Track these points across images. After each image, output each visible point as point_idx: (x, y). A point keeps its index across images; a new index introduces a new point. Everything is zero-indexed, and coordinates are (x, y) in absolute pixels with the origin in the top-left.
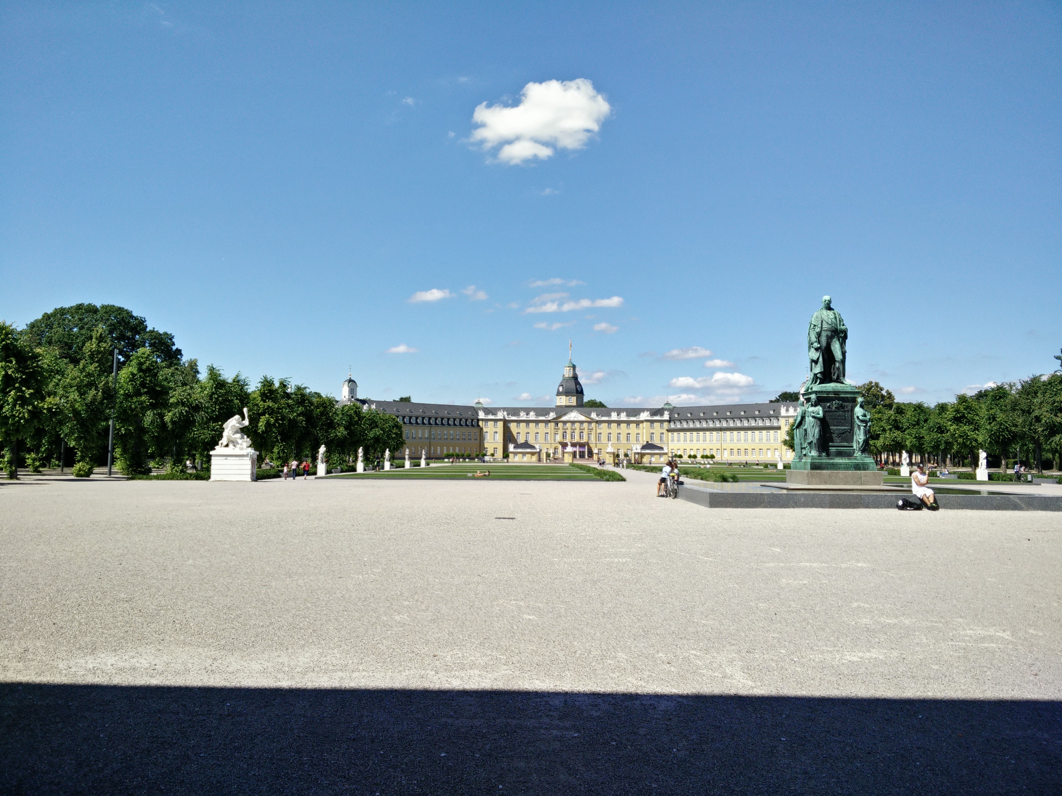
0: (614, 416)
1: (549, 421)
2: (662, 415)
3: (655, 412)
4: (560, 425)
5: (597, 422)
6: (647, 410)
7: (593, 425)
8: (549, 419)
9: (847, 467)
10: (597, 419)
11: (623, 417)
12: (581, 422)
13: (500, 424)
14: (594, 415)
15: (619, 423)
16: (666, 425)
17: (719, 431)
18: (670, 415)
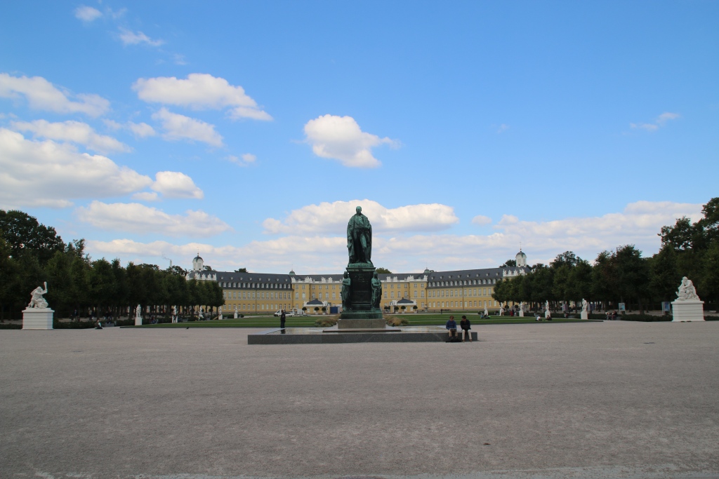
2: (422, 278)
3: (417, 276)
6: (412, 275)
9: (364, 317)
13: (308, 287)
15: (392, 283)
16: (425, 285)
17: (461, 289)
18: (428, 278)
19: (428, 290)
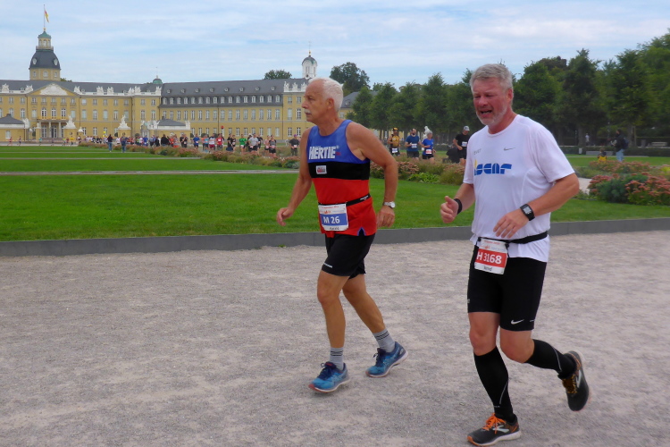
0: (100, 92)
1: (26, 95)
2: (153, 90)
3: (145, 88)
4: (39, 100)
5: (81, 97)
6: (138, 85)
7: (77, 99)
8: (25, 93)
10: (81, 94)
11: (110, 92)
12: (63, 97)
14: (77, 90)
16: (158, 102)
17: (216, 108)
18: (162, 91)
19: (162, 110)
